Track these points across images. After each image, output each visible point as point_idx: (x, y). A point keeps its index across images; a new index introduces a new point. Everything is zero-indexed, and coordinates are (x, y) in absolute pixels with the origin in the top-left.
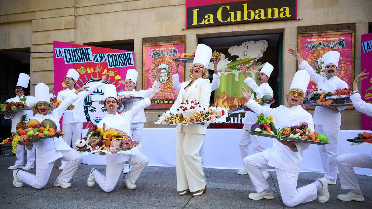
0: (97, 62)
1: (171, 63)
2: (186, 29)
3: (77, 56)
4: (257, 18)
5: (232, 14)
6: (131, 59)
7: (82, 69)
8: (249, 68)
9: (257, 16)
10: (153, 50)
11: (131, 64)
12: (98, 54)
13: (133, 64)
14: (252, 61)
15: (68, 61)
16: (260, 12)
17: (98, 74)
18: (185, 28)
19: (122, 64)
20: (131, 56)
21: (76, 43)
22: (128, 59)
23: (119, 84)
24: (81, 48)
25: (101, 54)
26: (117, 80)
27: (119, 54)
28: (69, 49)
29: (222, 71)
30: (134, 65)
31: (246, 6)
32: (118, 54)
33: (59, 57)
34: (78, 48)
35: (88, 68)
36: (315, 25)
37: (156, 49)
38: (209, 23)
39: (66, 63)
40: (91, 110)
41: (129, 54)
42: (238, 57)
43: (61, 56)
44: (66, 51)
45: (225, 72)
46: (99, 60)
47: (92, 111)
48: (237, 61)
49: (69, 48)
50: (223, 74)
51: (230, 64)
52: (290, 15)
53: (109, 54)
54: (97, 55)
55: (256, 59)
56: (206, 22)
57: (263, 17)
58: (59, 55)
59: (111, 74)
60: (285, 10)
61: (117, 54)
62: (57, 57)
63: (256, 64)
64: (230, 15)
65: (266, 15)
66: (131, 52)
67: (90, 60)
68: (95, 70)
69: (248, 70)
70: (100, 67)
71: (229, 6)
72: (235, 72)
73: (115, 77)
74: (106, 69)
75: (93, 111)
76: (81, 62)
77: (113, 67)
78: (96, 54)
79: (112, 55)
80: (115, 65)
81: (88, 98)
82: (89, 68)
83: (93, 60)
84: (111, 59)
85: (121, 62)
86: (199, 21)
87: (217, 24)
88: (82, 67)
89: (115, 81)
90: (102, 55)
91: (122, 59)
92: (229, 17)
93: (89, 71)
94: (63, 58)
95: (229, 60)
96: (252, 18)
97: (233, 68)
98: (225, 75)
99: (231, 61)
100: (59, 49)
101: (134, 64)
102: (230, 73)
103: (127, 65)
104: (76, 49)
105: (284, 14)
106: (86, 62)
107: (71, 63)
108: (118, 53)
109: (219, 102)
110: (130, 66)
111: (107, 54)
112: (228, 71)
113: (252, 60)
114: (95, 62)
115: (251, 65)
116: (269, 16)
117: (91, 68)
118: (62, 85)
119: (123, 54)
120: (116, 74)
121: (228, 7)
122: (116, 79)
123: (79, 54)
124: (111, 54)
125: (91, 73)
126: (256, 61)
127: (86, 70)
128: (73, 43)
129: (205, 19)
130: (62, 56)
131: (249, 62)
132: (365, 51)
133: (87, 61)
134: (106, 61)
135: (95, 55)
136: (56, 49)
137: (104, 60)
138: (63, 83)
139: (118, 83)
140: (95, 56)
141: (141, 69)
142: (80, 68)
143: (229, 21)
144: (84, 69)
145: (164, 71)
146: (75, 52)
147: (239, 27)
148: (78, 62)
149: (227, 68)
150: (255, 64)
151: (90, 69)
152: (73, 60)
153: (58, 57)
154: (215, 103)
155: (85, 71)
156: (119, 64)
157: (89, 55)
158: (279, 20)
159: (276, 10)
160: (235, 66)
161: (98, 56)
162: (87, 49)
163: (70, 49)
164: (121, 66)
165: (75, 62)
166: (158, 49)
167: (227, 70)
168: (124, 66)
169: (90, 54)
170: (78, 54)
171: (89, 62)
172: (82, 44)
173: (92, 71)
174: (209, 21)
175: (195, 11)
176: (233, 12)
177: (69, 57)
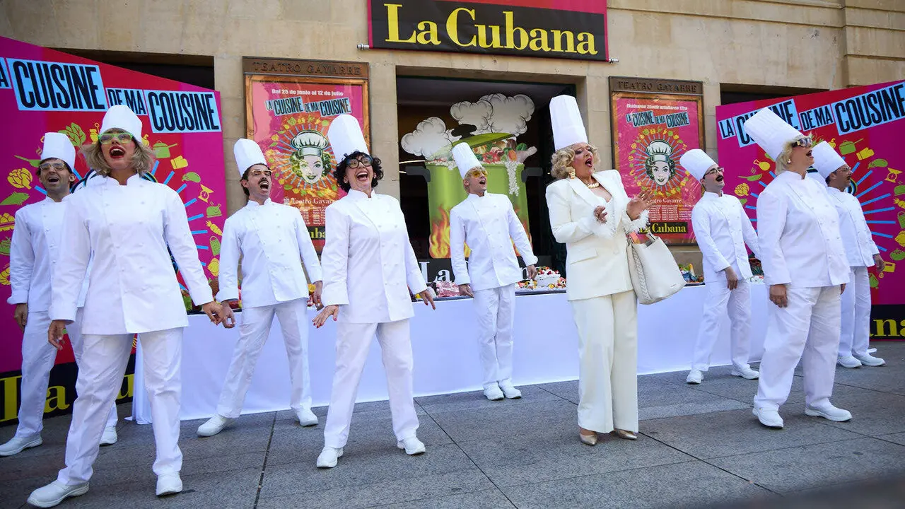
2: (370, 48)
3: (56, 89)
4: (534, 47)
5: (482, 29)
6: (212, 111)
7: (75, 132)
8: (500, 155)
9: (534, 42)
10: (278, 92)
11: (214, 127)
12: (123, 90)
13: (217, 128)
14: (505, 141)
15: (29, 101)
16: (539, 35)
18: (366, 47)
19: (190, 125)
20: (213, 102)
22: (205, 113)
23: (185, 182)
24: (69, 65)
25: (128, 91)
26: (177, 170)
27: (180, 93)
28: (30, 65)
29: (442, 159)
30: (220, 130)
31: (509, 16)
32: (177, 95)
34: (62, 65)
35: (91, 130)
36: (639, 76)
37: (285, 92)
38: (427, 42)
39: (21, 107)
41: (207, 97)
42: (474, 128)
43: (3, 83)
45: (450, 162)
48: (472, 137)
49: (29, 61)
50: (443, 166)
52: (595, 50)
53: (154, 91)
54: (117, 91)
55: (514, 136)
56: (422, 41)
57: (546, 48)
59: (161, 151)
60: (586, 38)
61: (174, 93)
63: (514, 149)
64: (476, 32)
65: (551, 44)
66: (212, 93)
67: (98, 106)
69: (499, 160)
71: (473, 11)
73: (172, 161)
74: (147, 135)
76: (71, 109)
77: (166, 130)
78: (114, 89)
79: (162, 95)
80: (170, 125)
82: (95, 130)
84: (160, 107)
85: (186, 119)
86: (403, 33)
87: (447, 48)
88: (73, 125)
89: (172, 173)
90: (132, 92)
91: (190, 109)
92: (475, 37)
94: (12, 90)
95: (454, 134)
96: (523, 46)
98: (451, 169)
99: (461, 136)
101: (221, 128)
103: (202, 128)
104: (54, 68)
105: (586, 47)
106: (86, 109)
107: (37, 108)
108: (178, 92)
109: (442, 232)
110: (211, 130)
111: (147, 92)
113: (507, 137)
115: (505, 149)
116: (558, 48)
118: (10, 179)
119: (191, 96)
120: (174, 154)
121: (472, 13)
122: (175, 168)
123: (65, 84)
124: (157, 92)
126: (513, 140)
127: (88, 134)
129: (419, 32)
130: (7, 85)
131: (498, 141)
132: (724, 136)
133: (90, 107)
134: (145, 113)
135: (112, 91)
137: (140, 109)
138: (11, 174)
139: (181, 178)
140: (112, 93)
142: (68, 128)
143: (475, 45)
144: (82, 133)
145: (315, 151)
146: (50, 74)
147: (495, 61)
148: (60, 109)
150: (512, 146)
152: (43, 101)
154: (433, 234)
155: (83, 139)
156: (181, 125)
157: (94, 88)
158: (576, 57)
159: (570, 35)
161: (123, 96)
162: (89, 70)
163: (34, 63)
164: (186, 130)
166: (293, 92)
168: (195, 131)
169: (96, 87)
170: (61, 82)
171: (94, 110)
174: (427, 37)
175: (393, 10)
176: (484, 26)
177: (32, 90)
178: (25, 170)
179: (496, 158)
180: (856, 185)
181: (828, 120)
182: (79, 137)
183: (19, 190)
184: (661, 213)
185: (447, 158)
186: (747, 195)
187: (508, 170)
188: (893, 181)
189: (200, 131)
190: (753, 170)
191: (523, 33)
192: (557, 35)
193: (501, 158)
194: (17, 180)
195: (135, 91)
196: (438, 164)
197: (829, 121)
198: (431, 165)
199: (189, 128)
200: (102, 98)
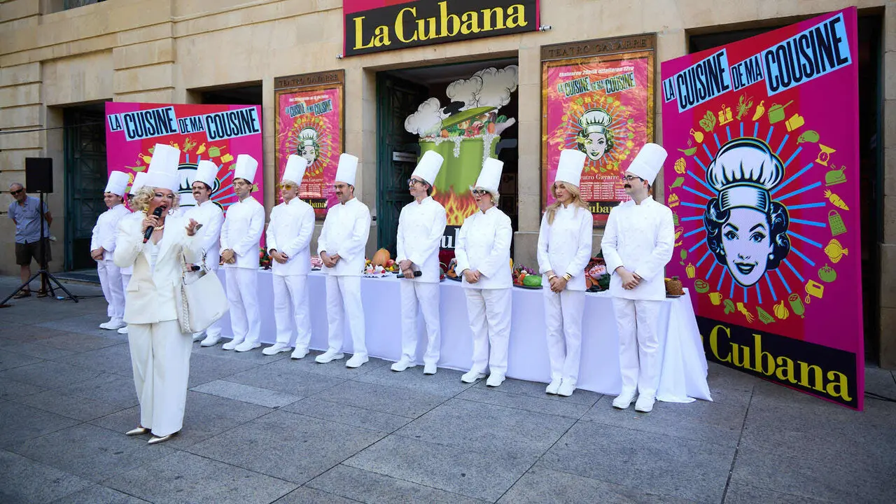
0: (186, 133)
2: (344, 56)
3: (148, 125)
4: (465, 31)
5: (421, 23)
6: (254, 120)
8: (480, 128)
9: (465, 26)
10: (292, 100)
11: (255, 131)
12: (188, 118)
13: (257, 130)
14: (487, 114)
15: (132, 135)
16: (470, 17)
17: (188, 155)
18: (342, 56)
19: (236, 132)
20: (255, 115)
21: (147, 102)
22: (248, 122)
23: (230, 170)
24: (155, 110)
25: (192, 118)
27: (229, 112)
28: (133, 114)
29: (432, 136)
30: (259, 132)
31: (444, 6)
32: (227, 114)
33: (115, 129)
34: (151, 111)
36: (576, 40)
37: (296, 100)
38: (381, 44)
39: (128, 139)
41: (250, 110)
42: (462, 104)
43: (119, 128)
44: (128, 118)
45: (438, 138)
46: (189, 128)
48: (460, 114)
50: (433, 142)
51: (447, 120)
52: (525, 21)
53: (210, 115)
54: (185, 120)
55: (496, 108)
56: (378, 44)
57: (475, 29)
58: (115, 127)
59: (214, 152)
60: (516, 11)
61: (225, 113)
62: (112, 131)
63: (494, 121)
64: (416, 27)
65: (481, 24)
66: (255, 107)
67: (172, 131)
69: (478, 134)
70: (191, 142)
71: (415, 8)
72: (455, 138)
73: (222, 158)
74: (204, 144)
76: (156, 135)
77: (217, 139)
78: (183, 119)
79: (216, 116)
80: (221, 135)
83: (177, 130)
84: (214, 123)
85: (233, 129)
86: (366, 41)
87: (396, 46)
90: (195, 118)
91: (236, 122)
92: (416, 31)
94: (123, 131)
95: (445, 112)
96: (455, 32)
97: (451, 129)
98: (437, 144)
99: (450, 113)
100: (115, 116)
101: (259, 130)
102: (446, 140)
103: (245, 133)
104: (146, 113)
105: (515, 20)
106: (165, 134)
107: (137, 138)
110: (252, 133)
111: (205, 116)
112: (443, 136)
114: (182, 132)
115: (485, 123)
116: (487, 27)
119: (237, 112)
120: (223, 153)
121: (414, 11)
122: (223, 162)
123: (152, 121)
124: (213, 115)
126: (495, 113)
129: (376, 36)
130: (121, 129)
131: (482, 115)
132: (668, 99)
133: (167, 132)
134: (203, 129)
136: (110, 116)
137: (200, 128)
139: (228, 168)
140: (181, 121)
143: (416, 39)
145: (311, 142)
146: (143, 118)
147: (435, 50)
148: (150, 136)
149: (442, 130)
150: (493, 119)
152: (140, 134)
153: (113, 129)
156: (229, 133)
157: (170, 120)
158: (506, 33)
159: (499, 11)
160: (456, 124)
162: (167, 110)
163: (135, 113)
164: (233, 136)
165: (144, 137)
166: (300, 99)
167: (441, 134)
168: (240, 135)
170: (150, 120)
171: (170, 133)
172: (158, 103)
174: (381, 39)
175: (359, 21)
176: (423, 20)
177: (134, 128)
179: (476, 132)
180: (784, 166)
181: (757, 75)
184: (592, 191)
185: (436, 135)
186: (684, 172)
187: (485, 143)
188: (825, 164)
189: (244, 135)
190: (690, 143)
191: (456, 18)
192: (487, 13)
193: (480, 131)
195: (197, 117)
196: (428, 140)
197: (759, 77)
198: (423, 142)
199: (235, 134)
200: (175, 125)
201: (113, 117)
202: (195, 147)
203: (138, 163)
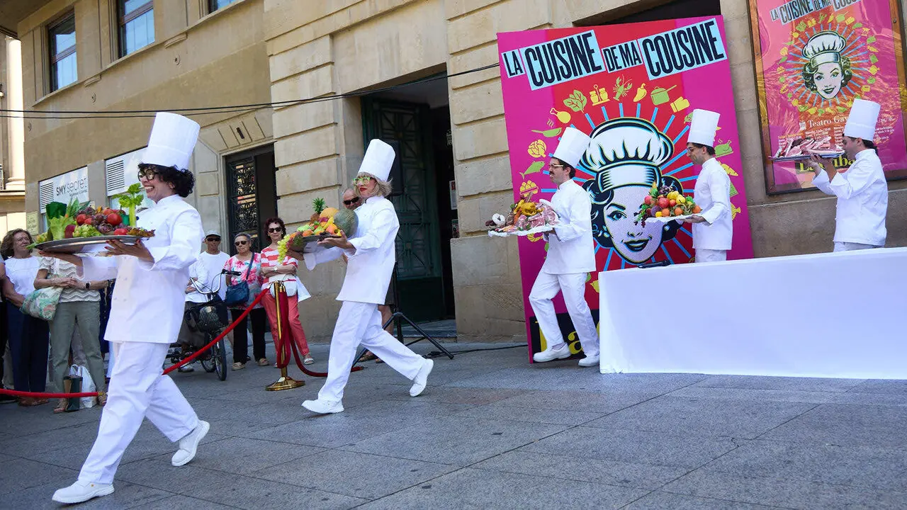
0: (616, 70)
1: (849, 26)
3: (559, 63)
6: (715, 39)
7: (578, 98)
11: (718, 57)
12: (617, 46)
13: (722, 56)
15: (538, 80)
17: (621, 105)
19: (690, 62)
20: (715, 31)
21: (555, 27)
22: (705, 43)
24: (568, 38)
25: (623, 45)
26: (676, 114)
27: (676, 31)
28: (537, 48)
30: (725, 58)
32: (673, 34)
33: (514, 74)
34: (562, 40)
35: (591, 93)
39: (534, 87)
40: (611, 216)
41: (708, 25)
43: (519, 71)
44: (531, 54)
46: (620, 62)
47: (615, 217)
49: (536, 46)
53: (649, 37)
54: (612, 49)
58: (513, 71)
59: (660, 96)
61: (669, 33)
62: (509, 77)
66: (714, 20)
67: (595, 69)
68: (611, 94)
73: (672, 105)
74: (644, 84)
75: (619, 217)
76: (573, 78)
77: (663, 74)
78: (609, 48)
79: (657, 39)
80: (667, 68)
81: (602, 180)
82: (594, 92)
83: (603, 66)
84: (655, 52)
85: (684, 56)
88: (576, 92)
89: (673, 117)
90: (626, 45)
91: (688, 45)
93: (595, 100)
94: (526, 74)
100: (513, 53)
101: (725, 55)
103: (704, 61)
104: (556, 44)
106: (585, 74)
107: (546, 84)
108: (673, 31)
110: (715, 61)
111: (641, 41)
114: (610, 70)
117: (600, 90)
118: (530, 152)
119: (688, 30)
120: (673, 97)
122: (675, 111)
123: (566, 56)
124: (652, 38)
125: (603, 104)
127: (588, 97)
128: (548, 28)
130: (522, 72)
133: (588, 71)
134: (640, 62)
135: (607, 50)
136: (505, 55)
137: (635, 60)
138: (530, 147)
139: (683, 120)
140: (607, 52)
141: (751, 68)
142: (571, 96)
144: (584, 98)
145: (831, 56)
146: (553, 51)
148: (564, 80)
151: (598, 93)
152: (550, 77)
153: (511, 74)
155: (585, 102)
156: (679, 64)
157: (591, 52)
161: (617, 52)
162: (585, 37)
163: (540, 46)
164: (686, 68)
165: (556, 82)
168: (696, 66)
170: (562, 55)
171: (592, 73)
172: (571, 26)
173: (605, 96)
177: (540, 70)
178: (540, 141)
182: (581, 102)
183: (537, 160)
189: (702, 65)
194: (535, 151)
195: (629, 44)
199: (689, 65)
200: (598, 59)
201: (509, 54)
202: (630, 90)
203: (550, 123)
